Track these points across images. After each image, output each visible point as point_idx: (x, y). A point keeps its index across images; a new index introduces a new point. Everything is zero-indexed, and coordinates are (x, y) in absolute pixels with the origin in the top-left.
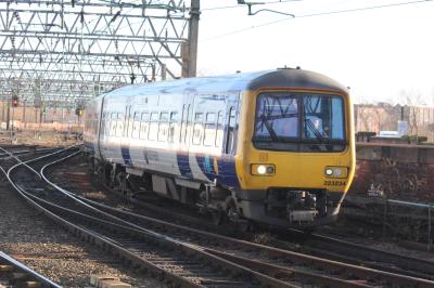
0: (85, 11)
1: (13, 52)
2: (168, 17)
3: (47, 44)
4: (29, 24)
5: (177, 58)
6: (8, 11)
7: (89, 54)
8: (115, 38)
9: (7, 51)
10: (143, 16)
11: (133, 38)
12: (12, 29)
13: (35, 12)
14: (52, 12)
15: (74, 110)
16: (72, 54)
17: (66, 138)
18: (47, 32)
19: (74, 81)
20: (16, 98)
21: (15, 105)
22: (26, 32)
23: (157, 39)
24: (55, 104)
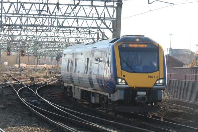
0: (60, 3)
1: (21, 26)
2: (106, 6)
3: (40, 21)
4: (29, 10)
5: (110, 29)
6: (17, 3)
7: (62, 27)
8: (77, 18)
9: (18, 25)
10: (92, 6)
11: (86, 18)
12: (20, 13)
13: (33, 4)
14: (42, 4)
15: (55, 58)
16: (54, 27)
17: (51, 73)
18: (39, 14)
19: (55, 42)
20: (23, 51)
21: (23, 55)
22: (28, 14)
23: (99, 18)
24: (45, 54)
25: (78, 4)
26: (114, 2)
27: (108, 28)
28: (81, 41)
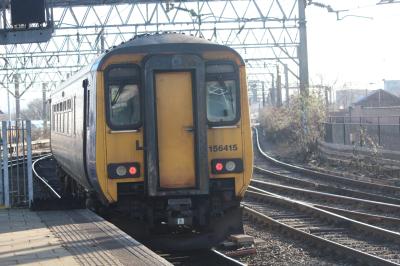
25: (243, 27)
26: (296, 20)
27: (290, 57)
28: (255, 79)
